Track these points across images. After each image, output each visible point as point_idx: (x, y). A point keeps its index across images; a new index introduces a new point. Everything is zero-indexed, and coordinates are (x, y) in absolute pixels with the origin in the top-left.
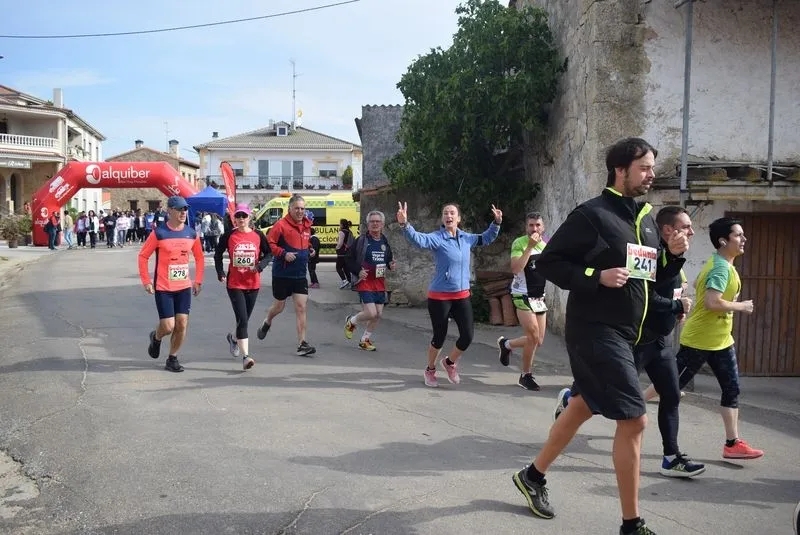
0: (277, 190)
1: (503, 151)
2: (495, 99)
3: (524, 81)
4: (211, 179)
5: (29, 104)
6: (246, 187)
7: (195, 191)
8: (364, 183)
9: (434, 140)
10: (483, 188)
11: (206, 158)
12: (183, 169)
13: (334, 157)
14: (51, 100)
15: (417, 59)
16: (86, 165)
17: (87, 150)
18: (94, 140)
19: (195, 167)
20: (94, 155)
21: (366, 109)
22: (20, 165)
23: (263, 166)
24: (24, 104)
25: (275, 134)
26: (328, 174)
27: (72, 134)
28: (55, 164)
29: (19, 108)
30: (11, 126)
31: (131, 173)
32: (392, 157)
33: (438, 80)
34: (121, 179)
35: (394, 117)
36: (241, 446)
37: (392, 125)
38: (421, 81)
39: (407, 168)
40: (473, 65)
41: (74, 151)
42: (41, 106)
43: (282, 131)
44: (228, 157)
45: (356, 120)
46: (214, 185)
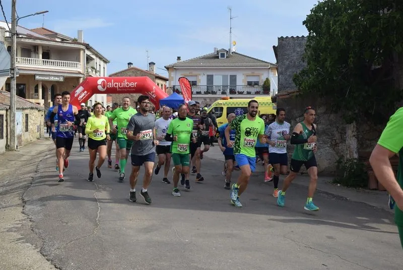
0: (219, 95)
1: (379, 67)
2: (373, 30)
3: (395, 17)
4: (176, 88)
5: (63, 40)
6: (198, 93)
7: (165, 96)
8: (279, 90)
9: (329, 60)
10: (364, 93)
11: (173, 74)
12: (158, 81)
13: (256, 72)
14: (76, 38)
15: (317, 4)
16: (97, 79)
17: (98, 69)
18: (102, 63)
19: (166, 80)
20: (102, 73)
21: (281, 39)
22: (56, 79)
23: (210, 79)
24: (60, 40)
25: (218, 57)
26: (253, 83)
27: (89, 59)
28: (78, 78)
29: (57, 43)
30: (52, 55)
31: (125, 84)
32: (298, 72)
33: (332, 18)
34: (119, 88)
35: (300, 45)
36: (199, 266)
37: (299, 50)
38: (319, 20)
39: (310, 79)
40: (357, 7)
41: (90, 70)
42: (70, 42)
43: (223, 55)
44: (187, 73)
45: (274, 47)
46: (178, 92)
